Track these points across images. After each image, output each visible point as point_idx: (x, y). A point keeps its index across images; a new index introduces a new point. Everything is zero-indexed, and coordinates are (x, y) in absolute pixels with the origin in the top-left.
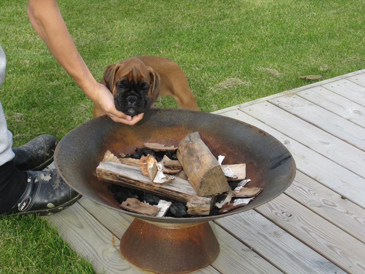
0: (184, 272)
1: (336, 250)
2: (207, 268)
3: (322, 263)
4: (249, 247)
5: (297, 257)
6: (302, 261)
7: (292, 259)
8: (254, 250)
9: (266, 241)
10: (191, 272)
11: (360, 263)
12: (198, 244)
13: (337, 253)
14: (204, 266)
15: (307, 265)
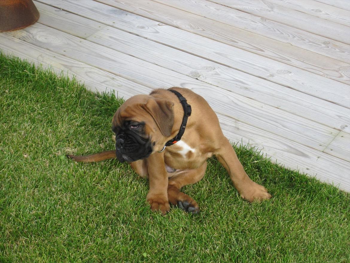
0: (20, 28)
1: (121, 2)
2: (35, 24)
3: (115, 11)
4: (60, 9)
5: (96, 10)
6: (101, 11)
7: (93, 11)
8: (63, 10)
9: (70, 4)
10: (25, 28)
11: (141, 8)
12: (26, 7)
13: (123, 4)
14: (33, 23)
15: (105, 13)
